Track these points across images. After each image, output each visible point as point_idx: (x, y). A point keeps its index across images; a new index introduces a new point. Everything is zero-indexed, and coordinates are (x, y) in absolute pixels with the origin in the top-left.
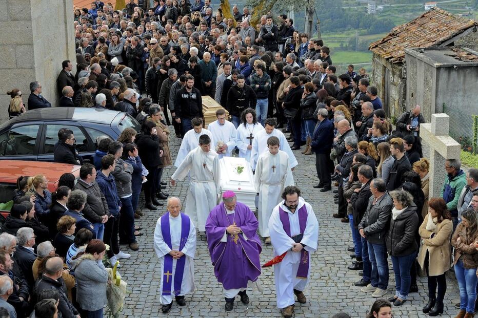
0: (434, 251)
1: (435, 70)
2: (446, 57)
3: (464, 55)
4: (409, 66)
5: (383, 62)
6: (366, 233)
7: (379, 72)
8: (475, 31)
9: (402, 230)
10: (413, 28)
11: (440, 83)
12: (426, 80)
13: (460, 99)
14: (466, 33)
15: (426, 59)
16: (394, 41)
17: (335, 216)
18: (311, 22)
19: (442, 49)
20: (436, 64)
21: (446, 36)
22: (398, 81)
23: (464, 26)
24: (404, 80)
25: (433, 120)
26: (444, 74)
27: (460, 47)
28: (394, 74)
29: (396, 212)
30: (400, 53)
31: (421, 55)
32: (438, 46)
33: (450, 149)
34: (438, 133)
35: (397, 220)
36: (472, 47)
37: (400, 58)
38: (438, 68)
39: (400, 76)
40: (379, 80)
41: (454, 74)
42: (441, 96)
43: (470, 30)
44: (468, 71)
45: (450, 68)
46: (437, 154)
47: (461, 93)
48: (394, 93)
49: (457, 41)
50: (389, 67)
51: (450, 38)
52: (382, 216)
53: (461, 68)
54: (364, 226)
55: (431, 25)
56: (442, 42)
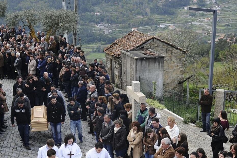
0: (135, 147)
1: (135, 60)
2: (141, 54)
3: (148, 52)
4: (123, 59)
5: (110, 57)
6: (103, 140)
7: (109, 62)
8: (153, 41)
9: (119, 138)
10: (124, 40)
11: (138, 66)
12: (131, 65)
13: (147, 74)
14: (149, 42)
15: (131, 55)
16: (115, 47)
17: (89, 133)
18: (75, 39)
19: (138, 50)
20: (135, 57)
21: (140, 44)
22: (118, 66)
23: (148, 38)
24: (121, 66)
25: (133, 84)
26: (139, 63)
27: (146, 49)
28: (116, 63)
29: (116, 129)
30: (119, 53)
31: (128, 53)
32: (136, 49)
33: (141, 98)
34: (135, 91)
35: (117, 133)
36: (152, 49)
37: (119, 55)
38: (136, 59)
39: (119, 64)
40: (109, 66)
41: (144, 62)
42: (138, 73)
43: (151, 40)
44: (151, 60)
45: (142, 59)
46: (135, 101)
47: (147, 71)
48: (116, 72)
49: (145, 46)
50: (114, 60)
51: (142, 45)
52: (110, 131)
53: (147, 59)
54: (102, 137)
55: (133, 38)
56: (138, 47)
